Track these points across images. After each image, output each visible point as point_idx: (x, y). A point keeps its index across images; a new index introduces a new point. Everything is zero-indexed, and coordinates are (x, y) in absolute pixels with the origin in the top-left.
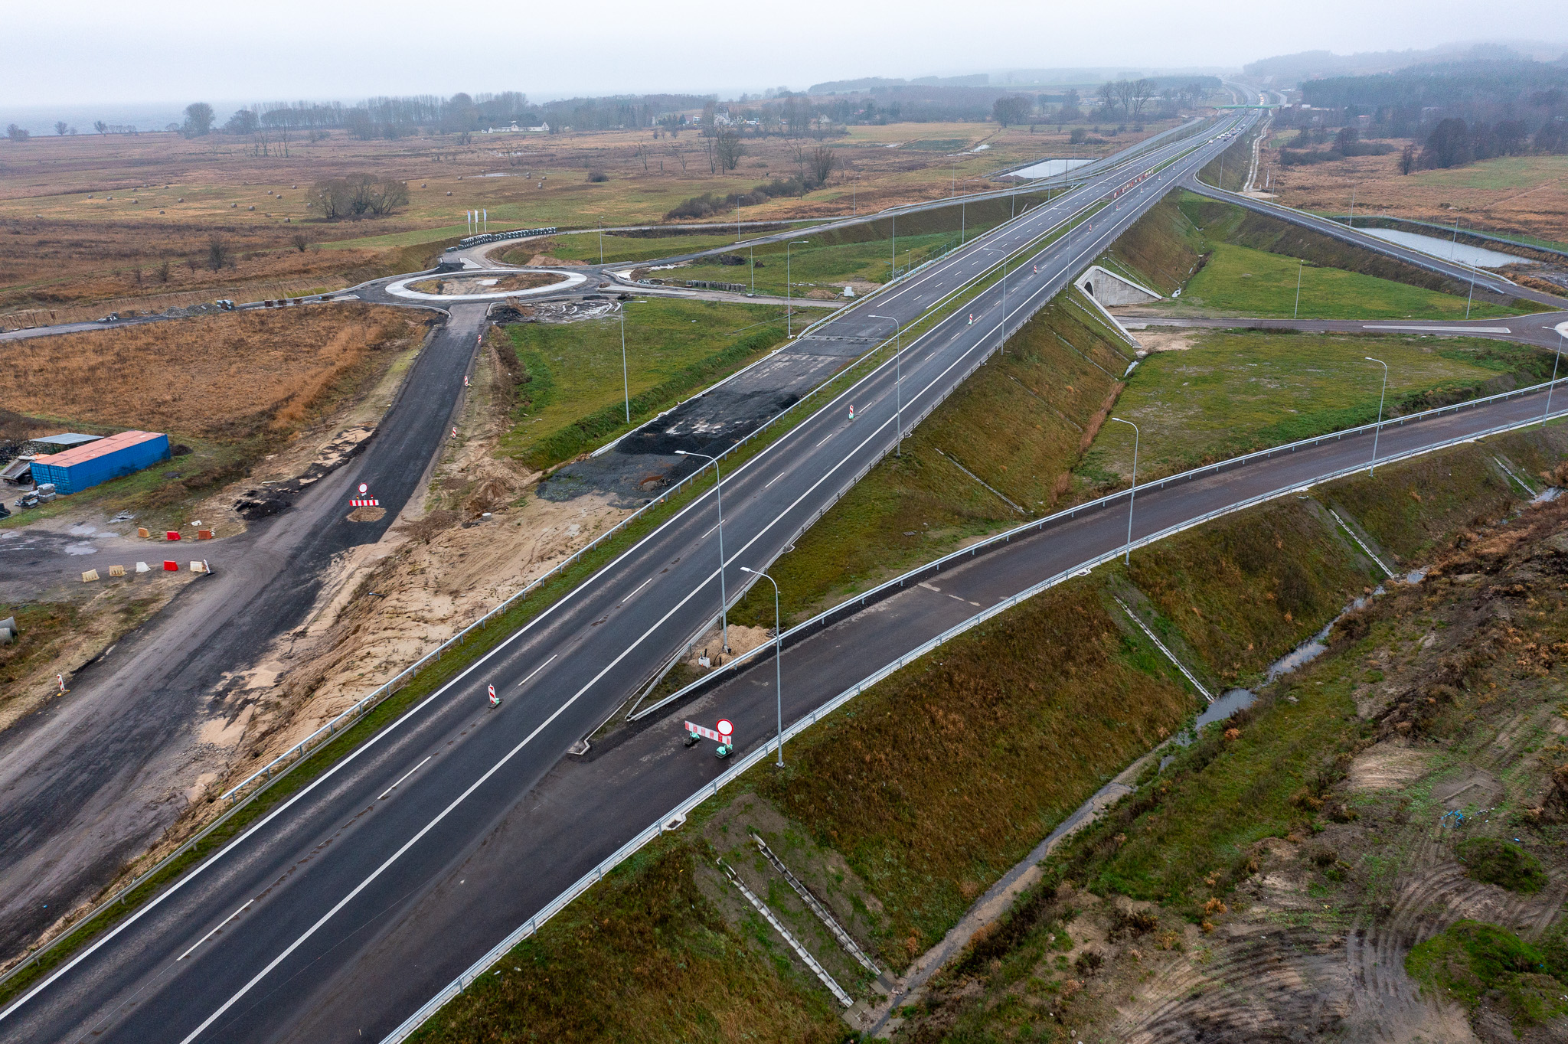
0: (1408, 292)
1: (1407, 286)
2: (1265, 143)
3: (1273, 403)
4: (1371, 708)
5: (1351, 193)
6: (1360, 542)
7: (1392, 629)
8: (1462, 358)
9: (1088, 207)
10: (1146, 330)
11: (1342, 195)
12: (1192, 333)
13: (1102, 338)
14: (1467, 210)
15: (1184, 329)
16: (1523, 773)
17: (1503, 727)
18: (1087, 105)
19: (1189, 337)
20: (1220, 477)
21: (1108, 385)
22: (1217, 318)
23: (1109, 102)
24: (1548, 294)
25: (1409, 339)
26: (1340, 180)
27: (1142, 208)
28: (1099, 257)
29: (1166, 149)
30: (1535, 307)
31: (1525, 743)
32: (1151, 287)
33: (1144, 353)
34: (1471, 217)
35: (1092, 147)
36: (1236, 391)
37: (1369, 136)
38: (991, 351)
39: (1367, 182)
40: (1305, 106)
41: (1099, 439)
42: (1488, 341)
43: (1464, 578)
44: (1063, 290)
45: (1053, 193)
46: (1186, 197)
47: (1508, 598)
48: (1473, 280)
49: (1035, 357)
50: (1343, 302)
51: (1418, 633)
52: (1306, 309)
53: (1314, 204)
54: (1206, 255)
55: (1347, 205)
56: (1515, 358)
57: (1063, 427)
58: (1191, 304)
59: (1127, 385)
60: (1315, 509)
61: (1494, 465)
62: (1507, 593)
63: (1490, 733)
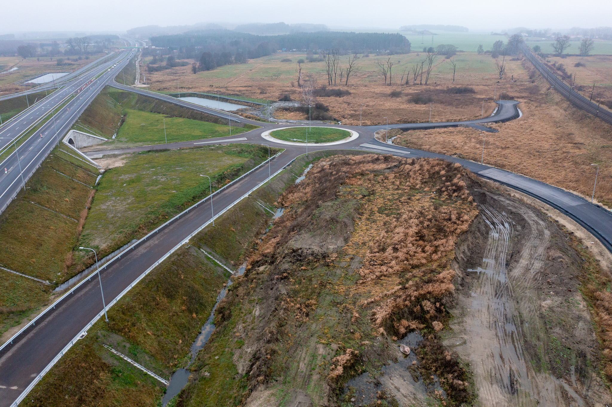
0: (208, 125)
1: (206, 123)
2: (140, 62)
3: (165, 189)
4: (243, 366)
5: (177, 83)
6: (216, 261)
7: (240, 309)
8: (233, 154)
9: (66, 98)
10: (102, 158)
11: (174, 84)
12: (124, 156)
13: (81, 167)
14: (219, 87)
15: (120, 155)
16: (315, 385)
17: (300, 359)
18: (63, 48)
19: (123, 159)
20: (147, 244)
21: (87, 191)
22: (135, 148)
23: (72, 46)
24: (254, 120)
25: (213, 148)
26: (172, 77)
27: (91, 98)
28: (73, 125)
29: (100, 67)
30: (251, 127)
31: (311, 365)
32: (102, 136)
33: (103, 171)
34: (221, 90)
35: (67, 67)
36: (148, 185)
37: (179, 58)
38: (18, 190)
39: (182, 78)
40: (153, 47)
41: (86, 226)
42: (239, 145)
43: (262, 269)
44: (57, 146)
45: (49, 92)
46: (111, 90)
47: (282, 281)
48: (229, 118)
49: (45, 187)
50: (184, 133)
51: (252, 308)
52: (170, 138)
53: (164, 89)
54: (125, 116)
55: (176, 88)
56: (252, 151)
57: (66, 223)
58: (121, 142)
59: (97, 190)
60: (194, 251)
61: (257, 205)
62: (282, 279)
63: (296, 364)
